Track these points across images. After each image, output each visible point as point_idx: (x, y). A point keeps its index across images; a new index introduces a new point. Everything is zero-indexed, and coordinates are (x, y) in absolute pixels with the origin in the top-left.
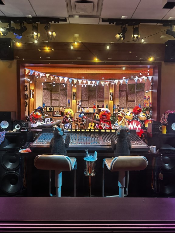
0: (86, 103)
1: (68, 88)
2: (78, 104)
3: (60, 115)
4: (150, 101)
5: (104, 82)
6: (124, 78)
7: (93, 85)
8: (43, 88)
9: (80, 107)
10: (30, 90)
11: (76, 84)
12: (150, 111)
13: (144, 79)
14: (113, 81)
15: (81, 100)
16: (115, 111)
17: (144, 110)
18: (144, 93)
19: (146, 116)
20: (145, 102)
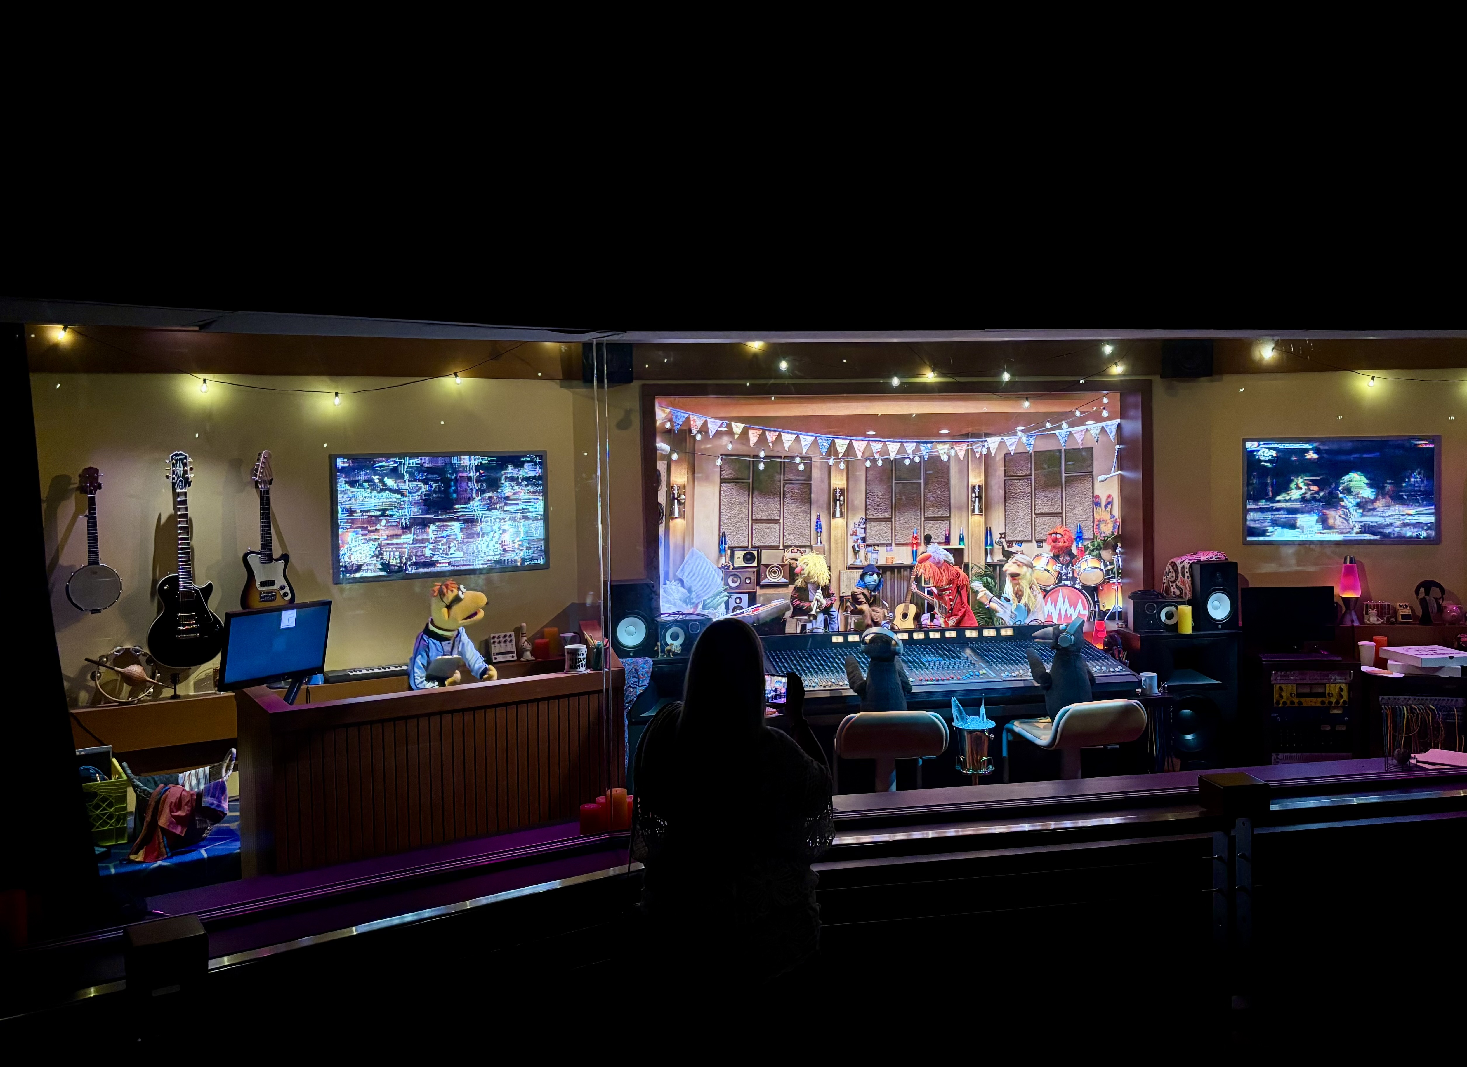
0: (884, 526)
1: (816, 474)
2: (854, 533)
3: (783, 580)
4: (1116, 512)
5: (947, 446)
6: (1019, 430)
7: (907, 458)
8: (721, 478)
9: (862, 545)
10: (670, 488)
11: (844, 456)
12: (1117, 551)
13: (1091, 432)
14: (981, 443)
15: (864, 517)
16: (991, 553)
17: (1093, 546)
18: (1093, 482)
19: (1102, 570)
20: (1097, 517)
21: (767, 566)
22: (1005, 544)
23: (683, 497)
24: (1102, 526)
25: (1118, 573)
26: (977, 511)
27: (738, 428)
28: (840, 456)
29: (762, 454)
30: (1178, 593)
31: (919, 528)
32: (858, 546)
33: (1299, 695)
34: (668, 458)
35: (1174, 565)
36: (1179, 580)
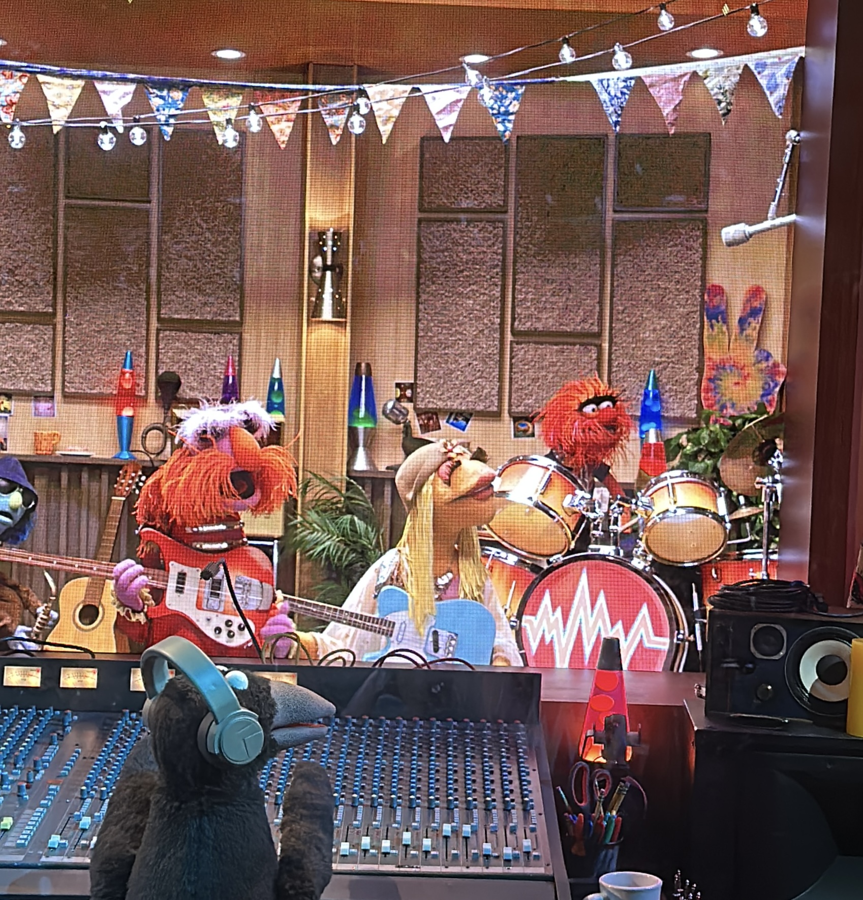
4: (775, 347)
5: (235, 102)
6: (473, 66)
7: (105, 130)
12: (774, 462)
14: (345, 100)
16: (370, 446)
17: (697, 442)
18: (705, 247)
19: (721, 520)
22: (414, 421)
24: (728, 382)
26: (327, 313)
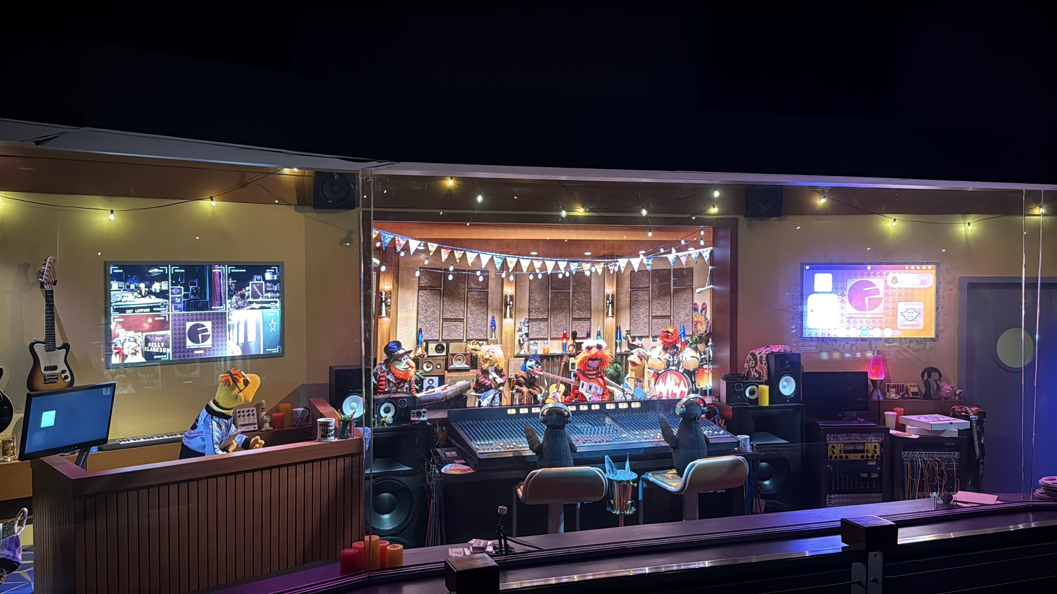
0: (542, 325)
1: (492, 284)
2: (520, 330)
3: (466, 366)
4: (709, 316)
5: (589, 265)
6: (642, 254)
7: (560, 273)
8: (419, 286)
9: (526, 339)
10: (379, 293)
11: (513, 271)
12: (709, 344)
13: (692, 256)
14: (613, 263)
15: (527, 317)
16: (620, 346)
17: (692, 340)
18: (693, 294)
19: (698, 359)
20: (695, 319)
21: (453, 355)
22: (630, 339)
23: (389, 300)
24: (699, 326)
25: (710, 361)
26: (610, 314)
27: (433, 247)
28: (510, 270)
29: (451, 268)
30: (757, 376)
31: (568, 326)
32: (523, 340)
33: (845, 452)
34: (378, 269)
35: (753, 355)
36: (758, 365)
